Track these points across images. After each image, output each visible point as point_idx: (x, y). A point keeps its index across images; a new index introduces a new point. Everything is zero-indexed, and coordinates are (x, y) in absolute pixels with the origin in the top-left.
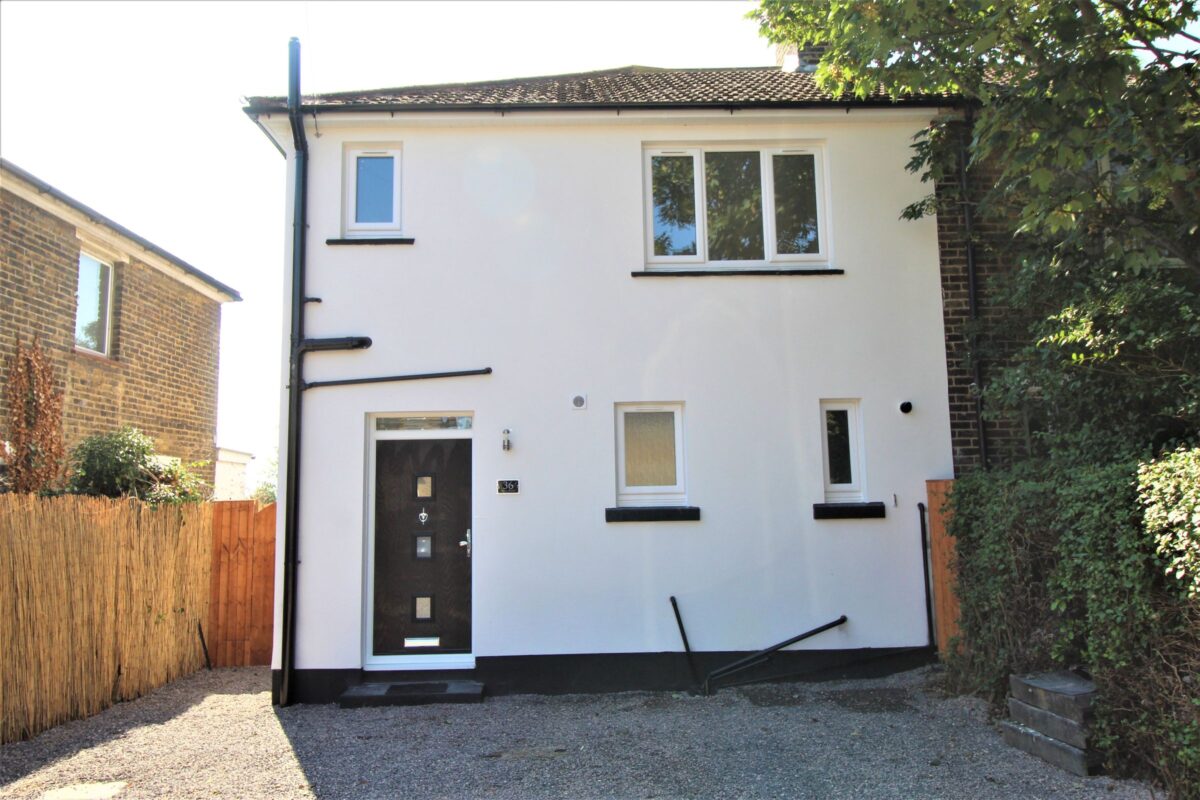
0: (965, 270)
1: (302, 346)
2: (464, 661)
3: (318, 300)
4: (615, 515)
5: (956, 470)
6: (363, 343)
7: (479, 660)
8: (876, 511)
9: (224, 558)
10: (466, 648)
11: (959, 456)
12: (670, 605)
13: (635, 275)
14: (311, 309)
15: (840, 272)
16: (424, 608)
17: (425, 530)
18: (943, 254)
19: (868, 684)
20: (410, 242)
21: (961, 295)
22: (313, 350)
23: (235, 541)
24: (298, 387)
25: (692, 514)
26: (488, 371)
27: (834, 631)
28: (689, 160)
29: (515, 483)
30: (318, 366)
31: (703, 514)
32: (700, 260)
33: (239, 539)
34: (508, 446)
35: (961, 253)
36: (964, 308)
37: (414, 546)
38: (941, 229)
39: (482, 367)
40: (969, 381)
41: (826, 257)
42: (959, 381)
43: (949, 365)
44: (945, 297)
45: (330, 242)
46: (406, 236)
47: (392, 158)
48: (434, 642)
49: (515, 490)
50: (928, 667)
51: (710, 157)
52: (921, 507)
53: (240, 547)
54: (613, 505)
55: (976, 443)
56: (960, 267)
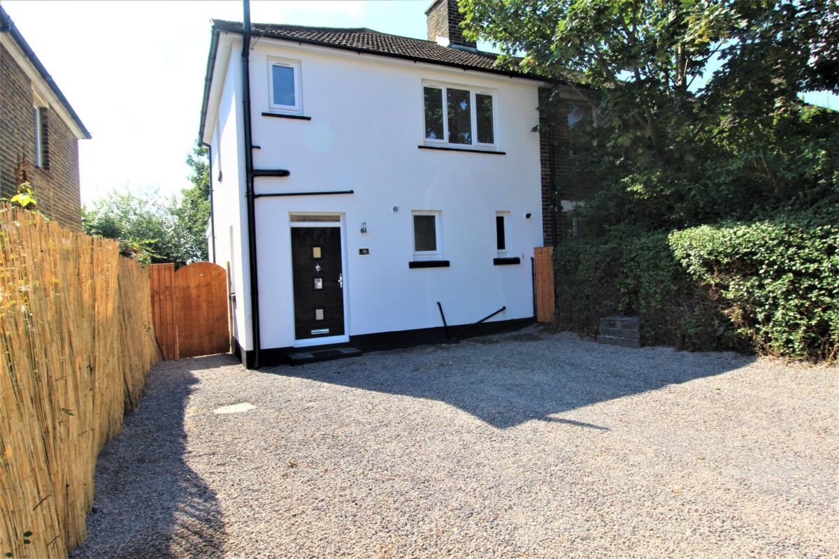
0: (549, 157)
1: (251, 173)
2: (344, 339)
3: (259, 148)
4: (413, 265)
5: (544, 243)
6: (284, 173)
7: (351, 337)
8: (516, 261)
9: (156, 298)
10: (342, 333)
11: (546, 237)
12: (437, 306)
13: (420, 147)
14: (255, 151)
15: (504, 154)
16: (320, 314)
17: (318, 275)
18: (541, 149)
19: (515, 333)
20: (309, 119)
21: (547, 168)
22: (259, 175)
23: (163, 288)
24: (251, 197)
25: (446, 264)
26: (352, 192)
27: (500, 313)
28: (440, 91)
29: (367, 250)
30: (261, 185)
31: (451, 263)
32: (445, 142)
33: (166, 287)
34: (363, 231)
35: (548, 149)
36: (549, 173)
37: (314, 284)
38: (541, 137)
39: (349, 190)
40: (550, 205)
41: (497, 145)
42: (546, 205)
43: (543, 198)
44: (542, 168)
45: (264, 114)
46: (306, 115)
47: (293, 69)
48: (326, 331)
49: (368, 253)
50: (534, 325)
51: (449, 91)
52: (532, 259)
53: (167, 292)
54: (412, 261)
55: (551, 231)
56: (547, 155)
